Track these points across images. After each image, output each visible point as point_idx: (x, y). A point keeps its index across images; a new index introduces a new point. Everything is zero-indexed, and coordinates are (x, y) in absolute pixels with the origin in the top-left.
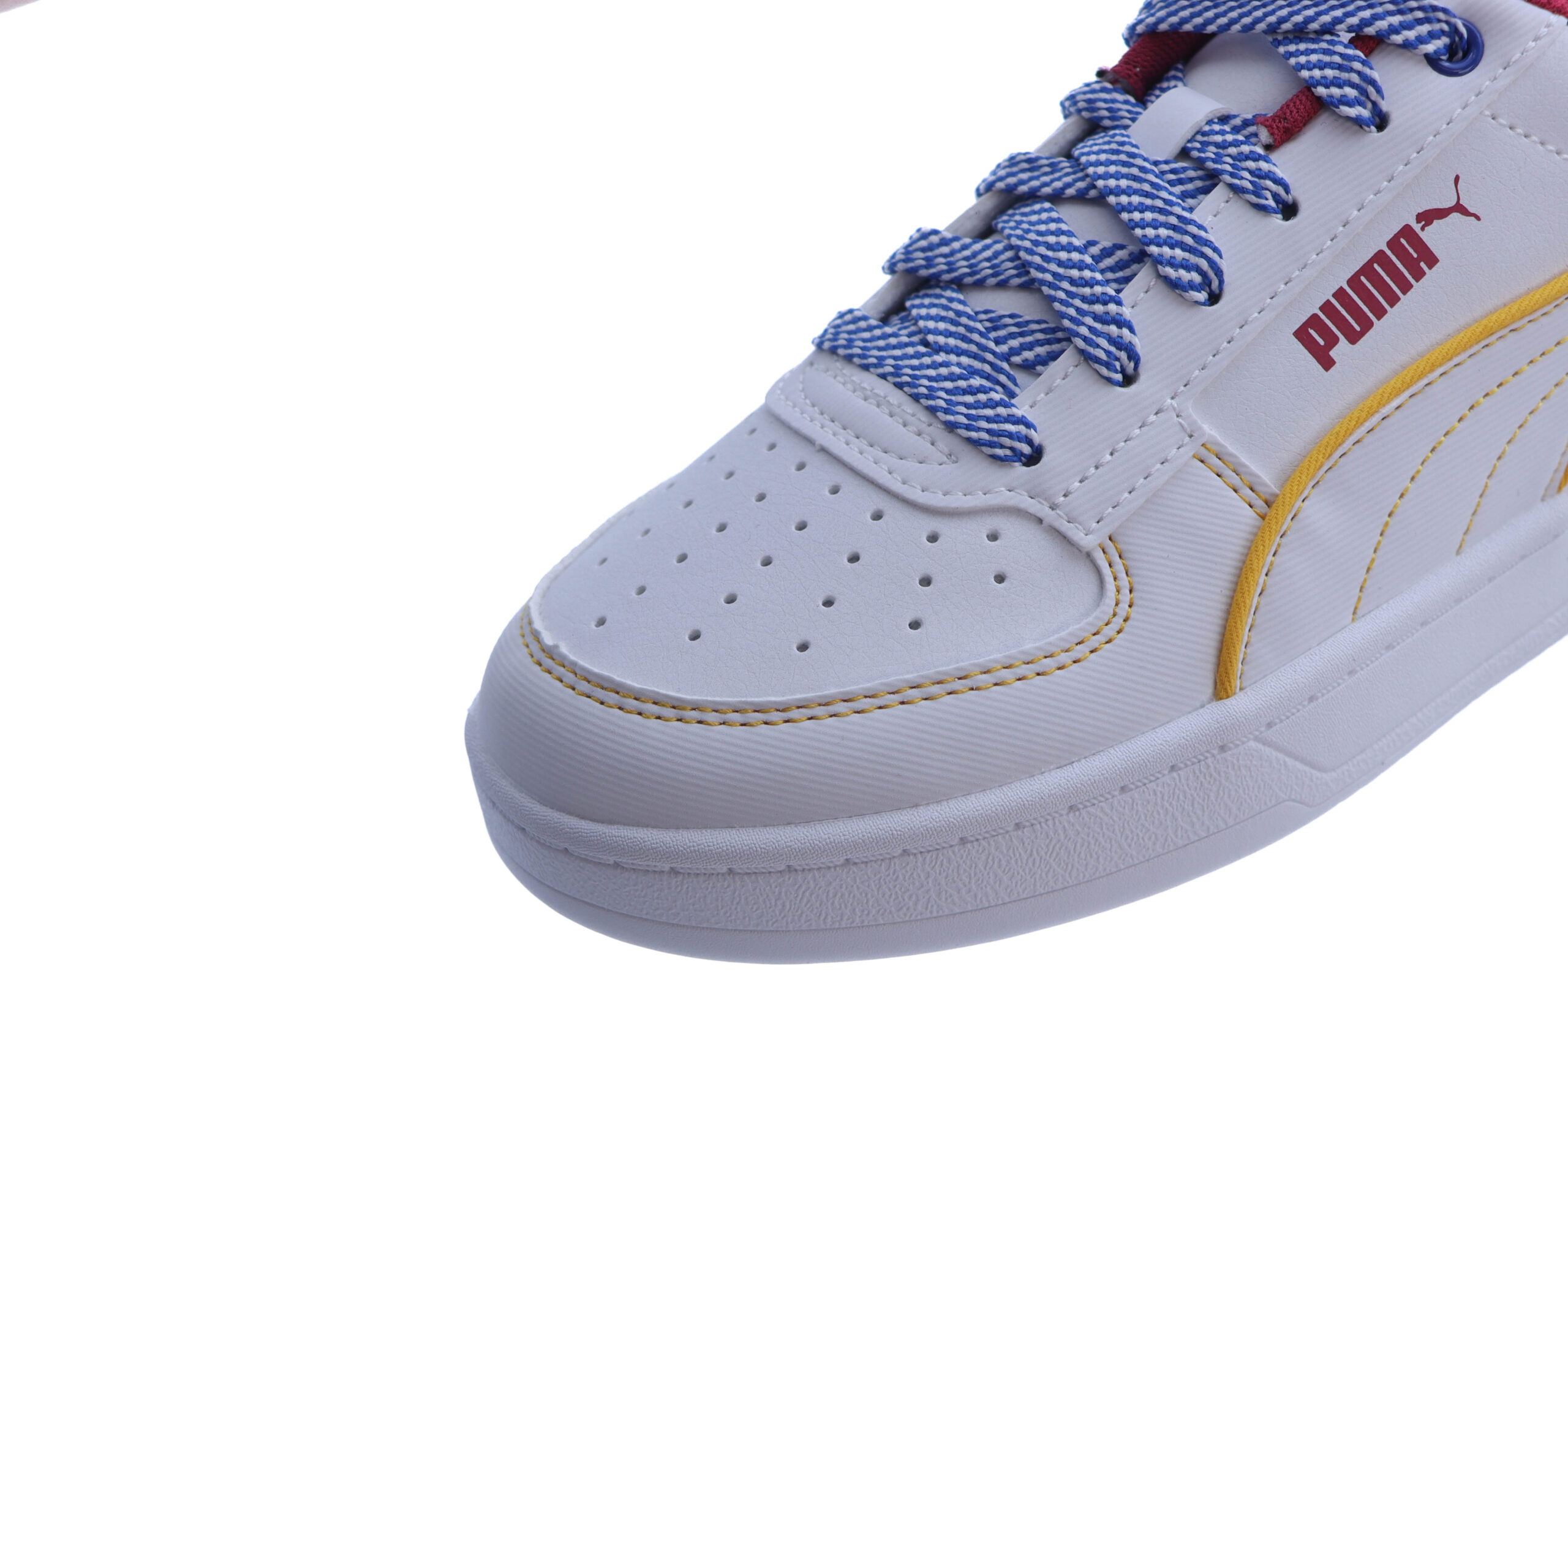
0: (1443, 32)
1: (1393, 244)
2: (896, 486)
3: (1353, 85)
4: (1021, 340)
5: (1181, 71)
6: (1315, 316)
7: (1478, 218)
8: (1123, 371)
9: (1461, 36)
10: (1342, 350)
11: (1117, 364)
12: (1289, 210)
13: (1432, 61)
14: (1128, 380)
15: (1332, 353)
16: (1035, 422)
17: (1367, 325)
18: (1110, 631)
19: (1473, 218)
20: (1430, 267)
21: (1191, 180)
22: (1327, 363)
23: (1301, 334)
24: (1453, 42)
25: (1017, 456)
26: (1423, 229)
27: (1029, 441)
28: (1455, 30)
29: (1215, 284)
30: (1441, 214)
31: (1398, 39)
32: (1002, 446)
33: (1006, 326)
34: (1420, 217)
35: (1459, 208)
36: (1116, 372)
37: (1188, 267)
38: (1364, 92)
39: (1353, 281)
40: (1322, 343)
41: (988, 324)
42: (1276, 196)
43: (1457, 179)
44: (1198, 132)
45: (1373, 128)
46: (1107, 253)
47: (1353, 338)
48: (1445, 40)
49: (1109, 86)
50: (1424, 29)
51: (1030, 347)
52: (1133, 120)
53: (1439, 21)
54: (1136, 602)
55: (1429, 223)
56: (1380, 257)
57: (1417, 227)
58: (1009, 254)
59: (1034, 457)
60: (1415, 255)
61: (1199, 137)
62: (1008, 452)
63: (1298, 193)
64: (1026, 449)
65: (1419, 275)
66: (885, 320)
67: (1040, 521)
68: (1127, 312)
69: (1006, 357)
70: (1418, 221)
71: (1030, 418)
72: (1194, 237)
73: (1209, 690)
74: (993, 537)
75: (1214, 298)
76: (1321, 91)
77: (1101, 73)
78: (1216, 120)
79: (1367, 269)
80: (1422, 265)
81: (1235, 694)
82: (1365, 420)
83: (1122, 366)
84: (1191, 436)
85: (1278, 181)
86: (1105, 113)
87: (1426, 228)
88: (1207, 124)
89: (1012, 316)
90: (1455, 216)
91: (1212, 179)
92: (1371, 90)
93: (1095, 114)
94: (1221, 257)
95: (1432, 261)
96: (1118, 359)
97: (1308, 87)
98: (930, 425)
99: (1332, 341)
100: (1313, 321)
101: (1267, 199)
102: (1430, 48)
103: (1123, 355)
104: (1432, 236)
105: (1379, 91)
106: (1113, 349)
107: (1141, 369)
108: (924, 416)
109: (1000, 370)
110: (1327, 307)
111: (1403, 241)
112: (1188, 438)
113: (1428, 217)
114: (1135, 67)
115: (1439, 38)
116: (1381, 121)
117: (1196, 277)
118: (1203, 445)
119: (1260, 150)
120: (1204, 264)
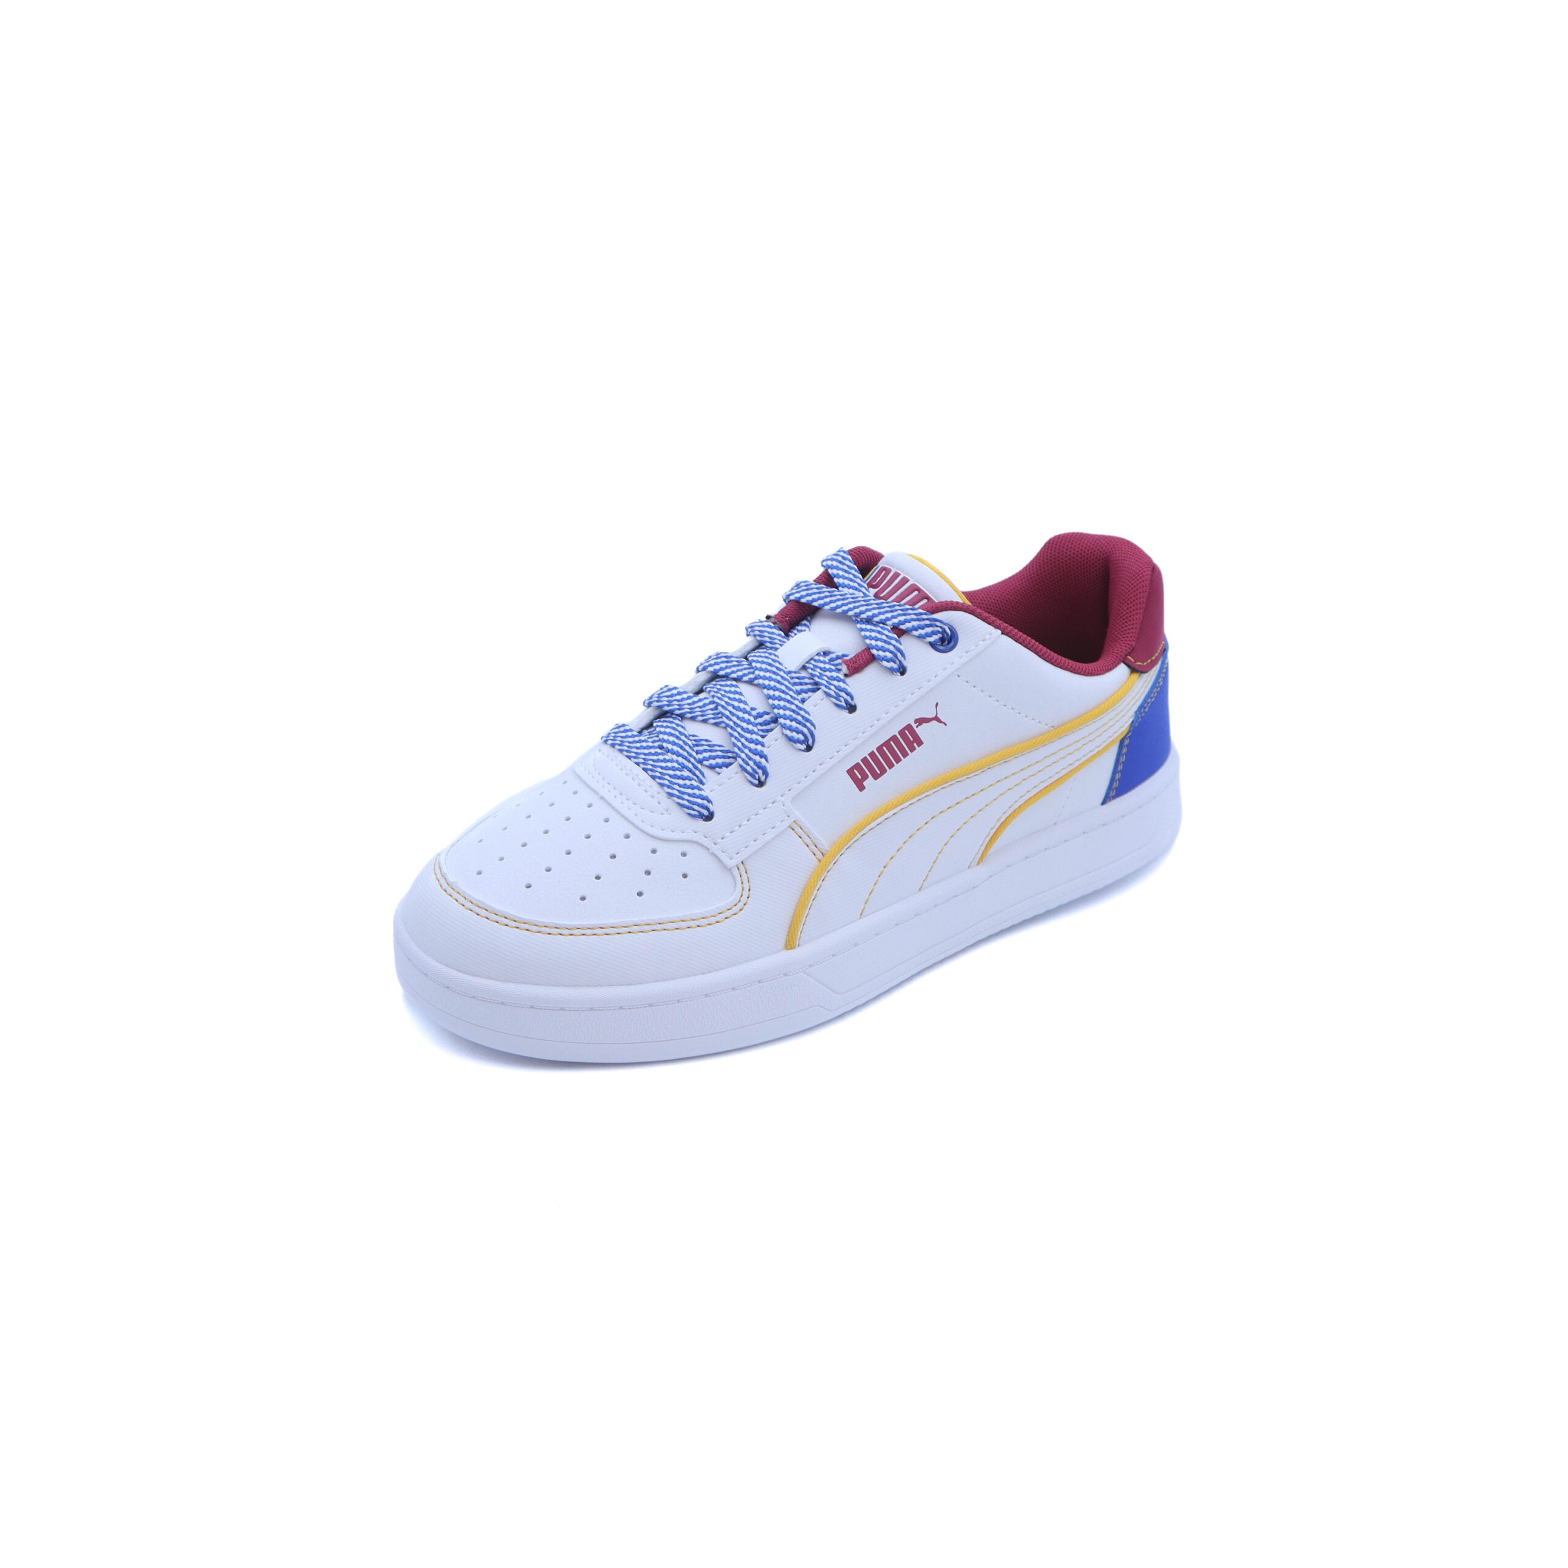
0: (939, 632)
1: (902, 732)
2: (638, 822)
3: (891, 652)
4: (710, 754)
5: (809, 621)
6: (858, 764)
7: (945, 724)
8: (759, 780)
9: (947, 634)
10: (869, 782)
11: (757, 776)
12: (852, 709)
13: (932, 645)
14: (761, 784)
15: (865, 783)
16: (712, 800)
17: (883, 771)
18: (736, 909)
19: (943, 724)
20: (919, 746)
21: (806, 684)
22: (861, 788)
23: (850, 772)
24: (943, 636)
25: (701, 816)
26: (917, 727)
27: (707, 809)
28: (944, 631)
29: (810, 742)
30: (927, 720)
31: (915, 633)
32: (694, 810)
33: (703, 745)
34: (916, 721)
35: (937, 719)
36: (756, 779)
37: (798, 732)
38: (896, 656)
39: (880, 749)
40: (860, 777)
41: (694, 743)
42: (846, 701)
43: (937, 704)
44: (811, 659)
45: (899, 674)
46: (760, 715)
47: (876, 777)
48: (940, 635)
49: (772, 625)
50: (929, 630)
51: (714, 758)
52: (781, 645)
53: (937, 626)
54: (751, 896)
55: (920, 724)
56: (894, 738)
57: (914, 726)
58: (712, 706)
59: (709, 817)
60: (912, 739)
61: (813, 662)
62: (696, 813)
63: (857, 701)
64: (706, 813)
65: (912, 749)
66: (640, 732)
67: (709, 850)
68: (765, 751)
69: (700, 762)
70: (915, 722)
71: (710, 797)
72: (803, 717)
73: (783, 944)
74: (684, 855)
75: (809, 748)
76: (874, 652)
77: (768, 617)
78: (822, 654)
79: (887, 744)
80: (915, 744)
81: (795, 948)
82: (877, 819)
83: (759, 777)
84: (789, 816)
85: (848, 694)
86: (767, 639)
87: (919, 727)
88: (817, 655)
89: (706, 741)
90: (934, 722)
91: (816, 686)
92: (899, 655)
93: (763, 639)
94: (815, 728)
95: (920, 743)
96: (757, 773)
97: (868, 649)
98: (659, 793)
99: (865, 777)
100: (857, 766)
101: (841, 702)
102: (932, 639)
103: (760, 772)
104: (921, 731)
105: (903, 655)
106: (755, 768)
107: (768, 780)
108: (657, 788)
109: (696, 768)
110: (865, 760)
111: (907, 732)
112: (787, 817)
113: (920, 721)
114: (786, 617)
115: (936, 635)
116: (902, 671)
117: (801, 737)
118: (794, 821)
119: (841, 676)
120: (805, 730)
